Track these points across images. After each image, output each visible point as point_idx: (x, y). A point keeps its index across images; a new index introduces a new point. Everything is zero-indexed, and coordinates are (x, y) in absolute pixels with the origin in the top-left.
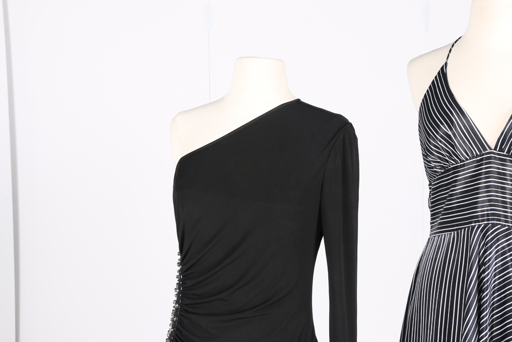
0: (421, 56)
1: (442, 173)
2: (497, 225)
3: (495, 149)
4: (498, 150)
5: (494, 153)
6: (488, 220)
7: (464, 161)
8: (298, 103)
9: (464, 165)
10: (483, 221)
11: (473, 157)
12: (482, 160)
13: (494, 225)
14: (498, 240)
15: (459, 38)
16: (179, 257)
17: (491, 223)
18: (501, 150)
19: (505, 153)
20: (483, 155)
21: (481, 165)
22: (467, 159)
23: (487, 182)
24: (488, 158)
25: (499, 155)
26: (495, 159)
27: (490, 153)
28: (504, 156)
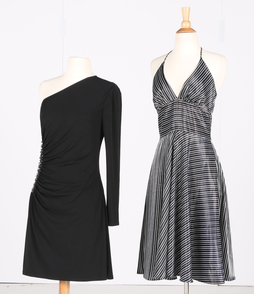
1: (161, 110)
2: (180, 130)
3: (179, 98)
6: (176, 129)
8: (95, 77)
9: (167, 106)
10: (174, 129)
11: (171, 102)
12: (174, 103)
13: (178, 131)
14: (179, 137)
16: (42, 143)
17: (177, 130)
18: (181, 99)
19: (182, 100)
20: (174, 101)
21: (174, 105)
22: (168, 103)
23: (176, 112)
24: (176, 102)
25: (180, 100)
26: (179, 102)
27: (177, 100)
28: (182, 101)
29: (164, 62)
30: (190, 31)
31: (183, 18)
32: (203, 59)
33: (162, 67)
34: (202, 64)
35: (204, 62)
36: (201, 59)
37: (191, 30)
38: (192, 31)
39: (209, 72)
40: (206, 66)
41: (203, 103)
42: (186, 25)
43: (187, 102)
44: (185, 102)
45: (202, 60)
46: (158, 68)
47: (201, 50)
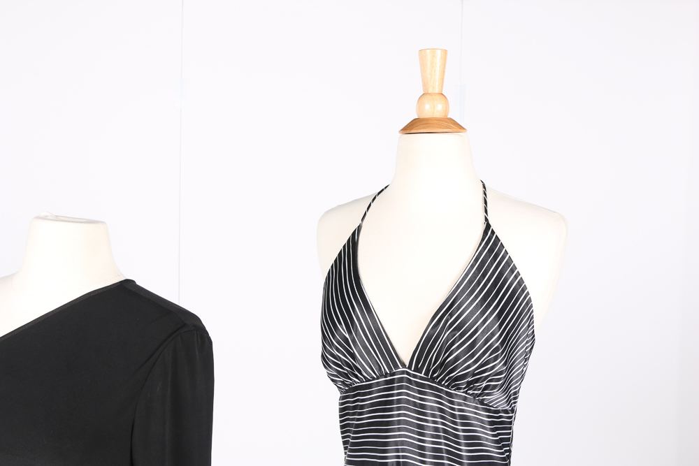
0: (340, 207)
3: (410, 367)
4: (413, 369)
5: (408, 374)
7: (370, 380)
9: (369, 386)
11: (382, 376)
12: (392, 381)
15: (386, 187)
18: (417, 369)
19: (422, 375)
20: (394, 374)
21: (392, 389)
22: (374, 379)
23: (399, 415)
24: (401, 380)
25: (415, 376)
26: (409, 381)
27: (403, 373)
28: (421, 378)
29: (359, 228)
30: (447, 127)
31: (425, 85)
32: (493, 226)
33: (352, 245)
34: (491, 245)
35: (497, 239)
36: (488, 226)
37: (452, 126)
38: (456, 129)
39: (516, 277)
40: (506, 253)
41: (495, 387)
42: (433, 109)
43: (439, 383)
44: (435, 383)
45: (493, 232)
46: (342, 247)
47: (485, 194)
